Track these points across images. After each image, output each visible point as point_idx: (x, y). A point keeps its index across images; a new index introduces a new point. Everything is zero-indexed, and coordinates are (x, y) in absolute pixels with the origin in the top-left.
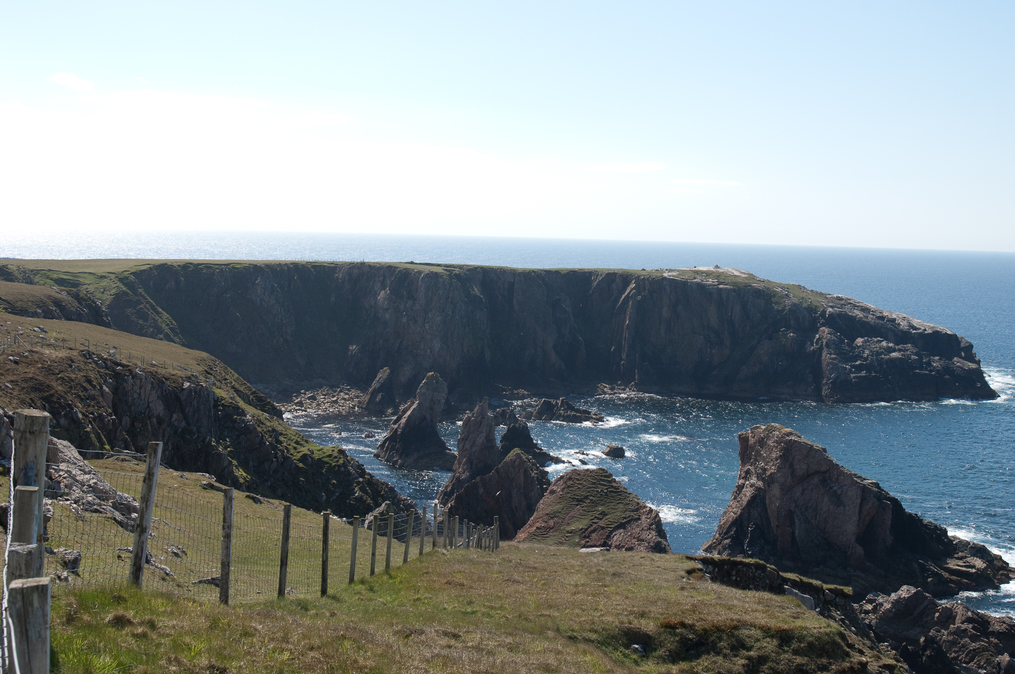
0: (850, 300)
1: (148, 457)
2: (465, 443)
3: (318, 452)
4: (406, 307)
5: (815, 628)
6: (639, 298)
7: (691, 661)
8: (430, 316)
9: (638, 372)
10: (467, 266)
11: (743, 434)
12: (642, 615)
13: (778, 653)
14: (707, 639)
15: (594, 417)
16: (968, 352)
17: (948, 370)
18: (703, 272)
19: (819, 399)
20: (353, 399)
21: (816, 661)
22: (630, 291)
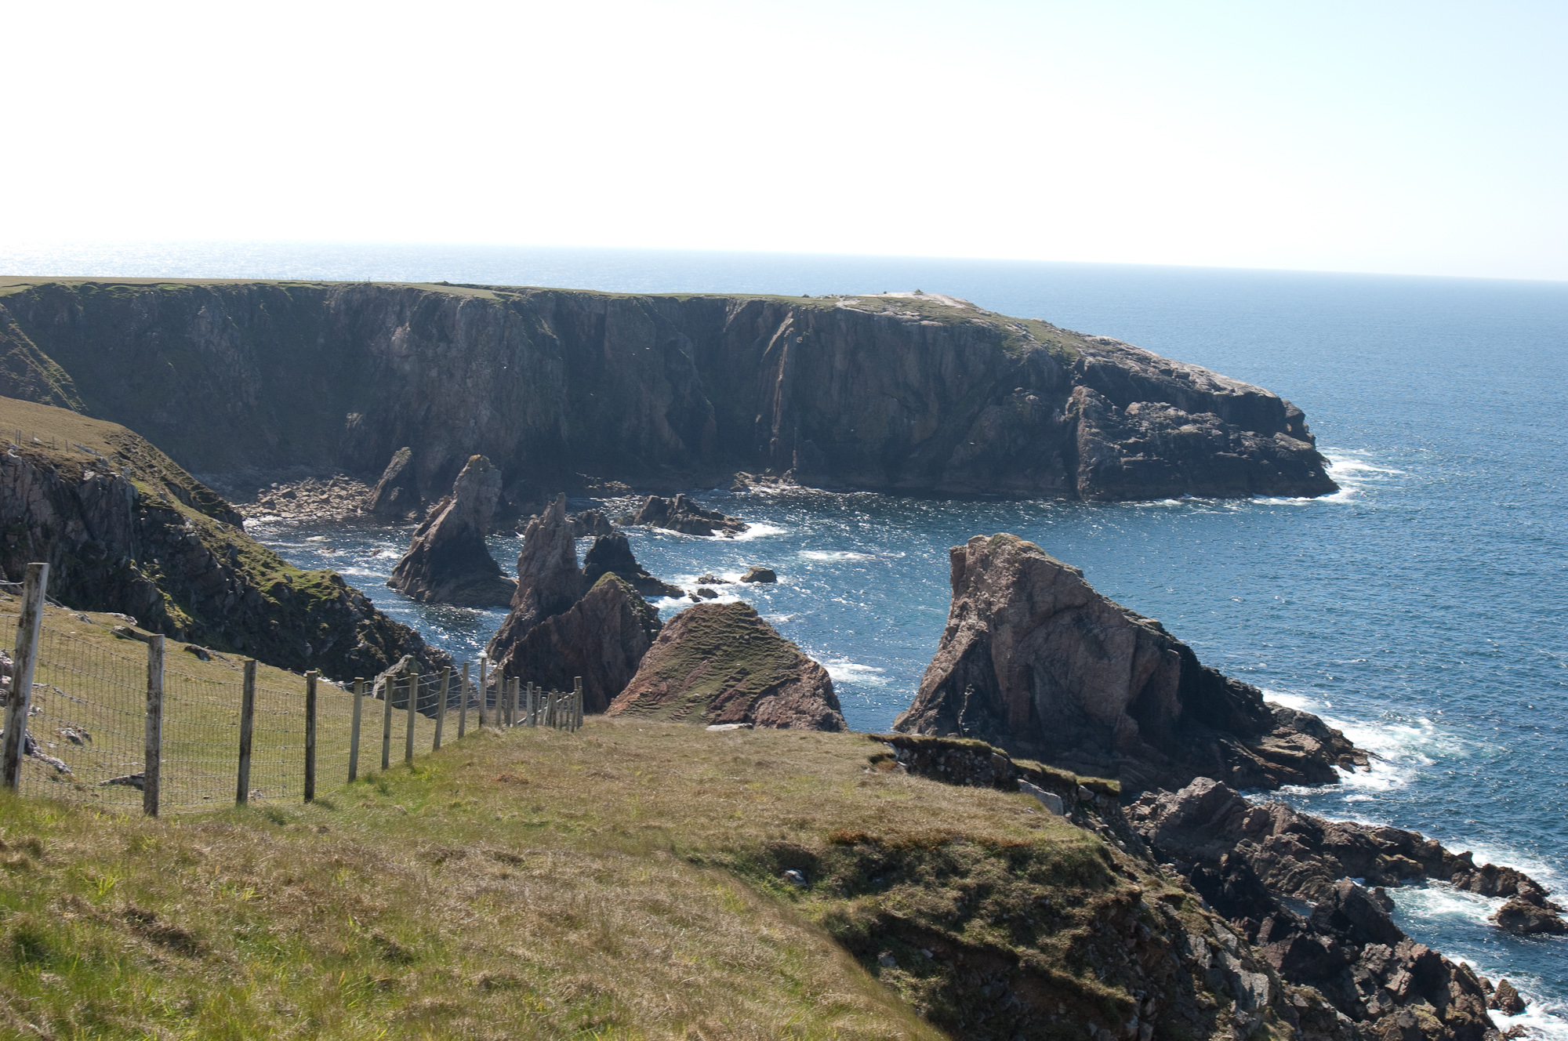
0: (1120, 344)
1: (25, 587)
2: (529, 565)
3: (300, 580)
4: (436, 352)
5: (1063, 842)
6: (800, 338)
7: (876, 894)
8: (474, 368)
9: (797, 453)
10: (532, 289)
11: (956, 550)
12: (802, 825)
13: (1007, 881)
14: (900, 861)
15: (729, 523)
16: (1297, 425)
17: (1266, 452)
18: (897, 301)
19: (1074, 496)
20: (353, 496)
21: (1065, 892)
22: (784, 332)
